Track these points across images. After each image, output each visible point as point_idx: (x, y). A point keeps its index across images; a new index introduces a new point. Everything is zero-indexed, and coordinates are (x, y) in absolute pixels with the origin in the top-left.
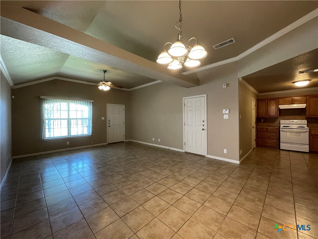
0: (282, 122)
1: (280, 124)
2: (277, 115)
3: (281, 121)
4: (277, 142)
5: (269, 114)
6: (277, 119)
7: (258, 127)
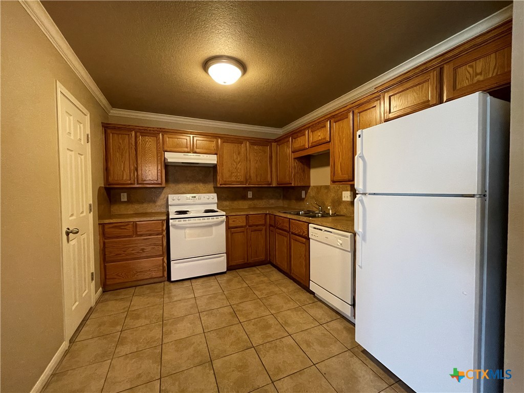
0: (173, 199)
1: (167, 206)
2: (162, 181)
3: (171, 197)
4: (163, 262)
5: (140, 177)
6: (161, 193)
7: (107, 221)
